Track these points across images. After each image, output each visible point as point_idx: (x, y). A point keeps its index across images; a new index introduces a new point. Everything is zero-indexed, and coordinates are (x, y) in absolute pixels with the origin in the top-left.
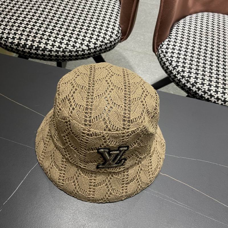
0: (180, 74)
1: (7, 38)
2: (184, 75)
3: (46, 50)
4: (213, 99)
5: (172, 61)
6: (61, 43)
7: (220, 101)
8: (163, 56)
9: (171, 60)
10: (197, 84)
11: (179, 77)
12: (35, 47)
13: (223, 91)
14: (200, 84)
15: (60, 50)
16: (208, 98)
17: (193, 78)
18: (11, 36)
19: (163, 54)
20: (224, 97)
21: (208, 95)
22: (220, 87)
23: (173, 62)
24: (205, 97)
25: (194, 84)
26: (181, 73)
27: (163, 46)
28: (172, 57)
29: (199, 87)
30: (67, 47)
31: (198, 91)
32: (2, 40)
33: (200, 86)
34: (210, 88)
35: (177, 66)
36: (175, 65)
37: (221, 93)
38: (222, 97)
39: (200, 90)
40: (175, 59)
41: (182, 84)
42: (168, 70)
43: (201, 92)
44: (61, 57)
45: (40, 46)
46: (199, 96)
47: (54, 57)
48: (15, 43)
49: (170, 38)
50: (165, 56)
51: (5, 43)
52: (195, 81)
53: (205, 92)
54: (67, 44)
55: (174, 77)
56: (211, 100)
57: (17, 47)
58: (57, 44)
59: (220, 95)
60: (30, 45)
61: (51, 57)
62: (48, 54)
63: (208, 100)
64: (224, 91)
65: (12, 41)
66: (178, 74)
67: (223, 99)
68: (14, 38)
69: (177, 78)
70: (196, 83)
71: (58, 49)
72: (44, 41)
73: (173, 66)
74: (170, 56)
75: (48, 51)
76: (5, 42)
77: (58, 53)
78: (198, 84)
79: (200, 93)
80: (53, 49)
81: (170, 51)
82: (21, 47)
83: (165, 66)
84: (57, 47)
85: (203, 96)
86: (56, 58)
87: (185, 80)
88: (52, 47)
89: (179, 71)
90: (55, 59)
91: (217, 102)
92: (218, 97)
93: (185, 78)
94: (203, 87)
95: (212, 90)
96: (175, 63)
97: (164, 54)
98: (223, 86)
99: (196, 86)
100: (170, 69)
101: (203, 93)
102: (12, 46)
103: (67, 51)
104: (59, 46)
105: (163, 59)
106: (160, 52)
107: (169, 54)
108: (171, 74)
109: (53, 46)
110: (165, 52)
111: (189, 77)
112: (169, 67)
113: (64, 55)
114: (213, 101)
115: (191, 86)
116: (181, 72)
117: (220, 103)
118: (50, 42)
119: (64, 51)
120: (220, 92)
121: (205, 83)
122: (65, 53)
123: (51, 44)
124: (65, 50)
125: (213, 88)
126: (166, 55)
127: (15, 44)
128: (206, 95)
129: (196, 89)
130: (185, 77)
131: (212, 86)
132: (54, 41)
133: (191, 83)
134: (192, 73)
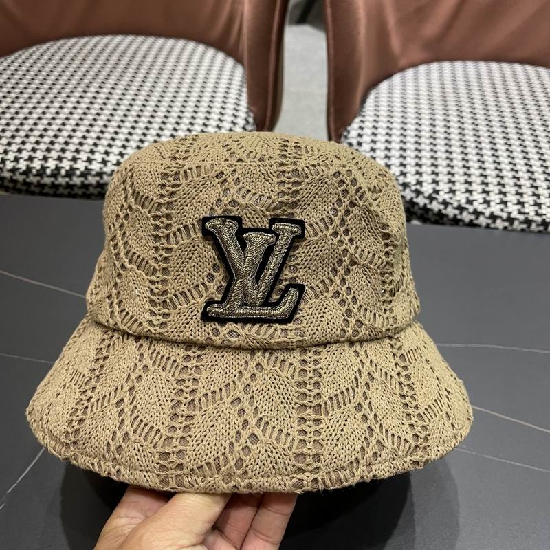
1: (3, 161)
2: (407, 180)
3: (90, 174)
4: (482, 221)
6: (121, 155)
7: (499, 222)
12: (66, 171)
13: (500, 198)
14: (446, 193)
16: (471, 221)
17: (429, 184)
18: (11, 156)
21: (470, 213)
22: (493, 192)
23: (378, 159)
24: (463, 218)
25: (434, 195)
27: (349, 132)
28: (373, 150)
29: (444, 200)
31: (445, 208)
33: (447, 197)
34: (471, 198)
35: (388, 166)
37: (497, 204)
38: (502, 210)
39: (450, 206)
40: (380, 153)
43: (453, 210)
45: (75, 166)
46: (449, 220)
48: (20, 168)
49: (364, 116)
52: (434, 189)
53: (461, 209)
56: (479, 223)
57: (24, 177)
58: (113, 158)
59: (495, 208)
60: (53, 167)
62: (94, 182)
64: (505, 199)
65: (14, 167)
67: (505, 216)
68: (17, 160)
70: (437, 192)
72: (83, 156)
74: (368, 150)
75: (94, 176)
78: (441, 193)
79: (451, 212)
80: (105, 170)
81: (367, 139)
82: (35, 176)
84: (113, 164)
85: (459, 217)
87: (411, 193)
88: (102, 165)
91: (492, 226)
92: (492, 213)
93: (410, 187)
94: (454, 198)
95: (476, 201)
96: (383, 161)
98: (499, 189)
99: (436, 199)
101: (457, 212)
102: (15, 178)
104: (118, 161)
107: (366, 147)
109: (104, 162)
110: (355, 144)
111: (419, 183)
114: (484, 224)
115: (427, 201)
117: (501, 227)
118: (98, 157)
120: (494, 201)
121: (457, 188)
123: (100, 160)
125: (478, 197)
126: (360, 149)
127: (21, 171)
128: (465, 214)
129: (439, 205)
130: (411, 185)
131: (474, 193)
132: (107, 153)
133: (426, 195)
134: (424, 175)
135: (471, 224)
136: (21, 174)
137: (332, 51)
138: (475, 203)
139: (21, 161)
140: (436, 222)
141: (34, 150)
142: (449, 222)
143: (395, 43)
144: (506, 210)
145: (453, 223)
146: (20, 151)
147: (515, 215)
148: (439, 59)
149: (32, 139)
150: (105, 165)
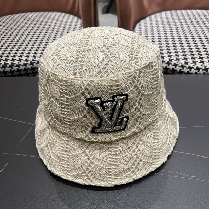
3: (14, 66)
4: (193, 71)
6: (28, 56)
7: (201, 70)
12: (3, 65)
13: (200, 60)
14: (175, 60)
15: (28, 63)
16: (188, 72)
17: (167, 57)
21: (187, 68)
22: (197, 58)
25: (170, 62)
30: (35, 59)
31: (176, 67)
33: (176, 62)
34: (187, 61)
38: (202, 65)
39: (177, 66)
44: (30, 70)
45: (7, 63)
46: (178, 72)
47: (23, 71)
52: (169, 59)
53: (183, 67)
54: (34, 57)
58: (24, 58)
59: (199, 65)
61: (20, 72)
62: (16, 69)
64: (202, 60)
67: (203, 68)
70: (171, 60)
71: (26, 63)
72: (10, 58)
75: (15, 67)
77: (26, 66)
78: (173, 61)
79: (178, 68)
80: (20, 63)
84: (24, 61)
85: (182, 70)
86: (26, 72)
88: (19, 62)
90: (24, 73)
91: (198, 73)
94: (179, 62)
98: (199, 57)
99: (171, 63)
101: (181, 68)
103: (34, 63)
104: (26, 59)
111: (163, 57)
113: (33, 67)
114: (194, 73)
115: (167, 65)
117: (202, 73)
118: (17, 58)
119: (32, 64)
120: (198, 62)
121: (180, 58)
122: (33, 65)
123: (18, 59)
124: (33, 62)
125: (190, 61)
128: (185, 69)
129: (172, 66)
131: (188, 59)
132: (21, 56)
133: (166, 62)
134: (164, 54)
135: (188, 73)
138: (189, 64)
140: (172, 74)
142: (178, 73)
143: (146, 3)
144: (203, 65)
148: (165, 10)
150: (21, 61)
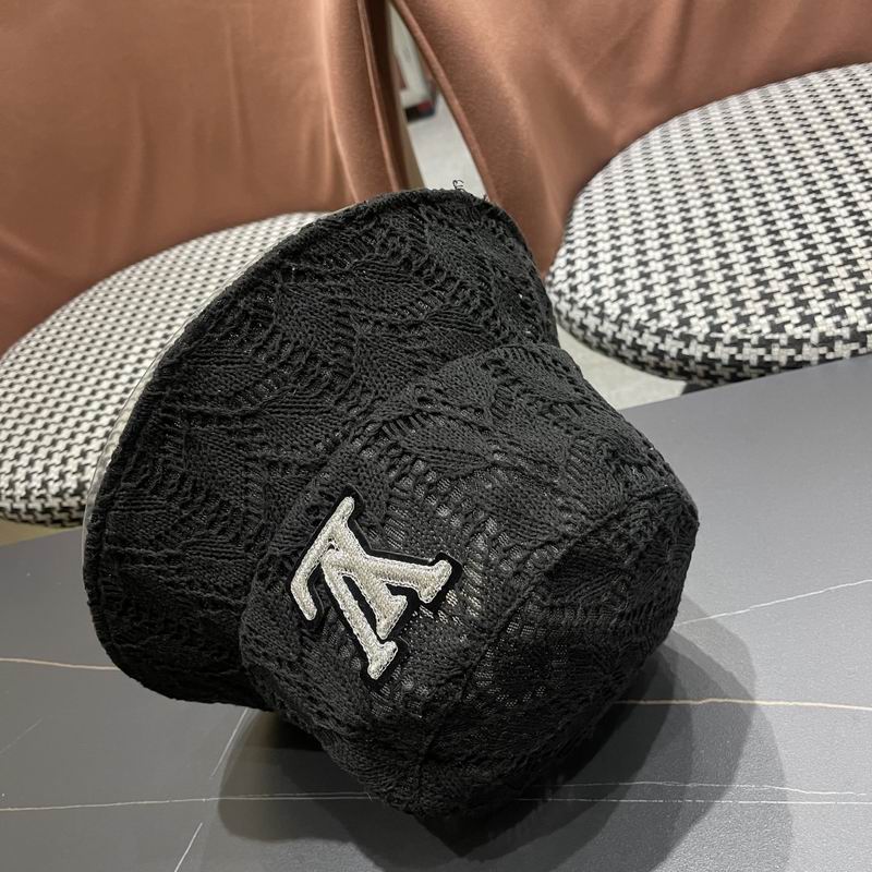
0: (646, 330)
1: (44, 484)
2: (661, 325)
4: (809, 353)
5: (601, 305)
7: (838, 345)
8: (568, 306)
9: (597, 304)
10: (720, 331)
11: (649, 340)
13: (830, 306)
14: (733, 326)
16: (791, 358)
17: (701, 318)
18: (54, 473)
19: (566, 301)
20: (844, 322)
21: (783, 347)
22: (814, 298)
23: (607, 304)
24: (776, 359)
25: (714, 335)
26: (648, 324)
27: (553, 275)
28: (596, 291)
29: (733, 338)
31: (740, 351)
32: (32, 498)
33: (736, 331)
34: (778, 321)
35: (626, 310)
36: (618, 312)
37: (827, 317)
38: (838, 326)
39: (746, 344)
40: (609, 293)
41: (673, 359)
42: (605, 340)
43: (754, 350)
46: (753, 367)
48: (69, 488)
49: (572, 242)
50: (572, 302)
51: (43, 505)
52: (710, 324)
53: (766, 344)
55: (634, 353)
56: (805, 359)
57: (78, 498)
59: (826, 326)
63: (793, 365)
64: (838, 304)
65: (60, 488)
66: (641, 336)
67: (846, 333)
68: (62, 476)
69: (645, 347)
70: (718, 328)
73: (613, 318)
74: (588, 294)
76: (42, 501)
78: (725, 328)
79: (751, 354)
81: (583, 277)
83: (589, 334)
85: (767, 358)
87: (675, 342)
89: (641, 323)
91: (830, 356)
92: (822, 335)
93: (671, 333)
94: (749, 330)
95: (789, 322)
96: (616, 305)
97: (568, 297)
98: (824, 291)
99: (720, 340)
100: (610, 334)
101: (761, 351)
102: (65, 504)
105: (571, 315)
106: (553, 298)
107: (585, 290)
108: (620, 347)
110: (567, 291)
111: (685, 322)
112: (600, 329)
114: (815, 358)
115: (706, 349)
116: (646, 321)
117: (846, 354)
120: (820, 314)
121: (749, 312)
125: (790, 315)
126: (577, 297)
127: (71, 491)
128: (776, 350)
129: (727, 349)
130: (671, 329)
131: (782, 310)
133: (701, 338)
134: (689, 306)
136: (72, 496)
137: (482, 160)
138: (788, 328)
139: (68, 476)
140: (734, 379)
141: (83, 454)
142: (754, 372)
143: (596, 111)
145: (762, 371)
146: (64, 461)
147: (863, 326)
149: (80, 438)
